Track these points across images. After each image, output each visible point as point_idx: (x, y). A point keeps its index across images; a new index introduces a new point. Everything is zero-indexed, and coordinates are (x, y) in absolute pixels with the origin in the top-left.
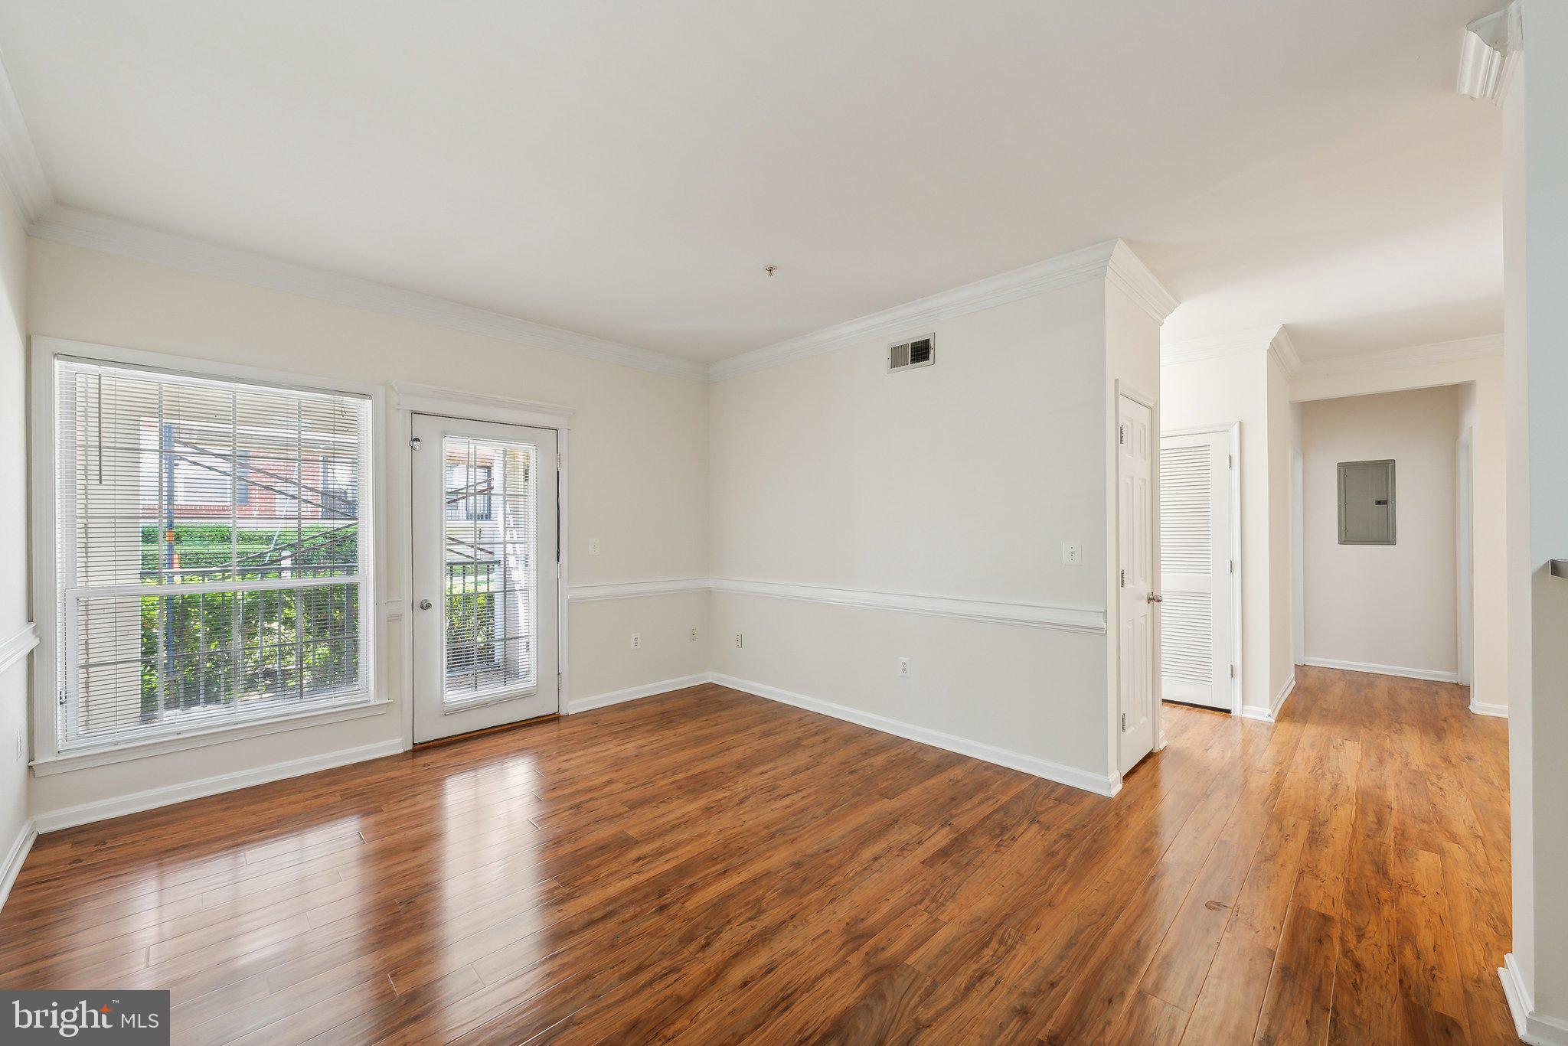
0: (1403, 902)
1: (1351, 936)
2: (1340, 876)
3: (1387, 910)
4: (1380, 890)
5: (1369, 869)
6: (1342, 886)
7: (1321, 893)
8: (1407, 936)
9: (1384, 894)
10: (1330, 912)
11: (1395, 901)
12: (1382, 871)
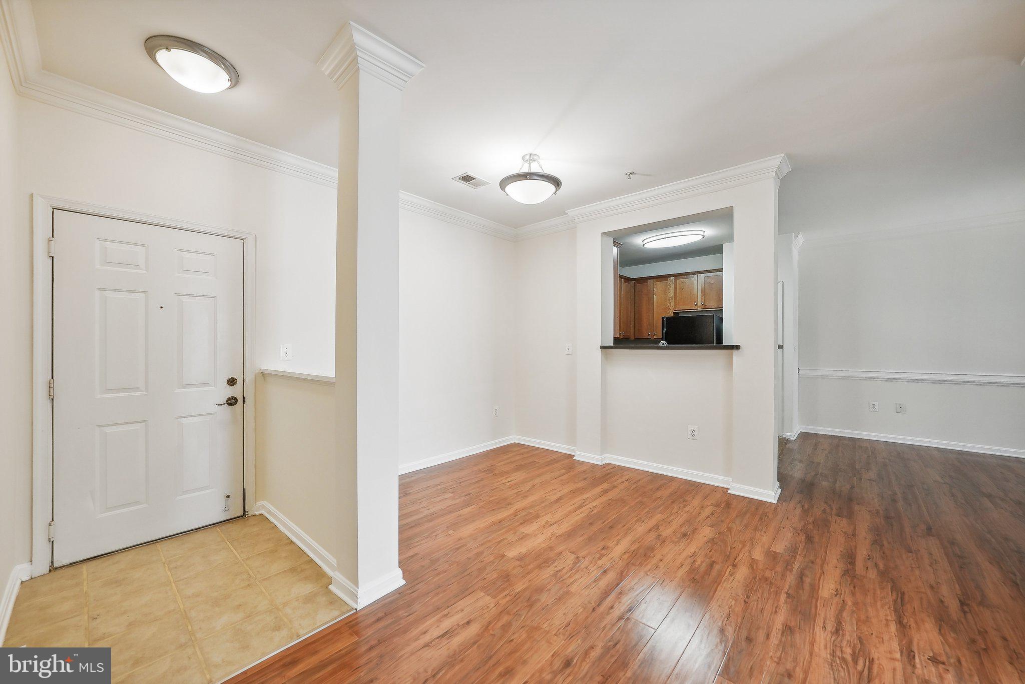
0: (803, 523)
1: (828, 510)
2: (832, 534)
3: (811, 520)
4: (812, 528)
5: (816, 539)
6: (832, 529)
7: (842, 525)
8: (805, 512)
9: (811, 526)
10: (837, 518)
11: (807, 524)
12: (809, 539)
